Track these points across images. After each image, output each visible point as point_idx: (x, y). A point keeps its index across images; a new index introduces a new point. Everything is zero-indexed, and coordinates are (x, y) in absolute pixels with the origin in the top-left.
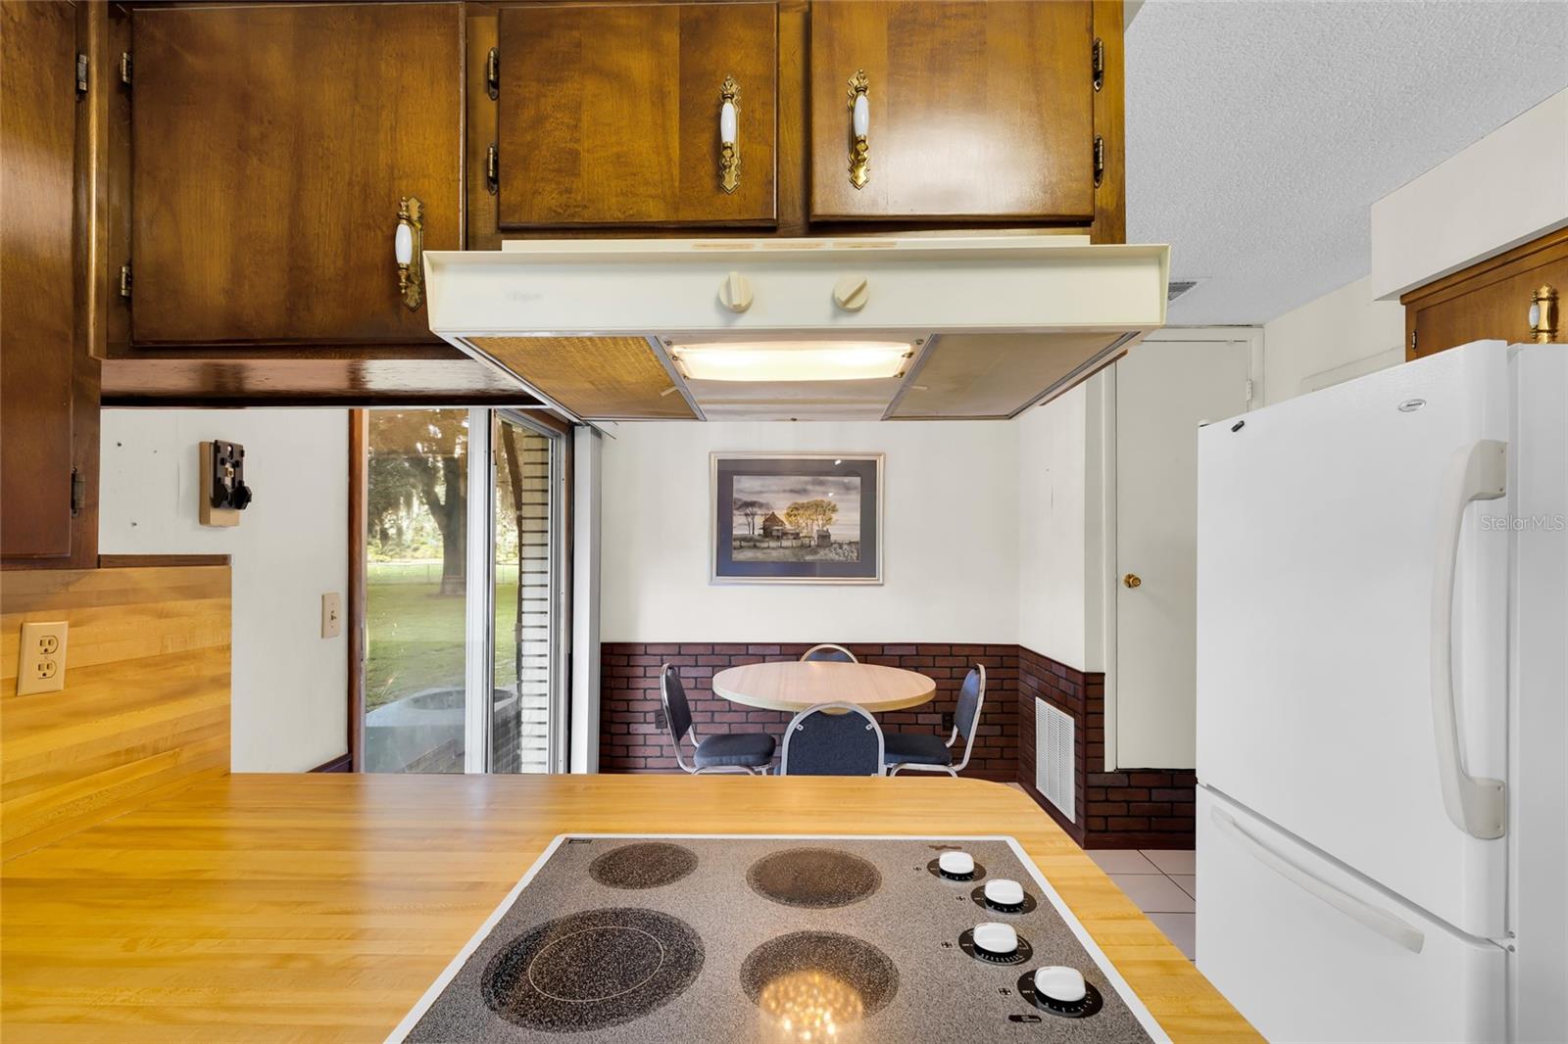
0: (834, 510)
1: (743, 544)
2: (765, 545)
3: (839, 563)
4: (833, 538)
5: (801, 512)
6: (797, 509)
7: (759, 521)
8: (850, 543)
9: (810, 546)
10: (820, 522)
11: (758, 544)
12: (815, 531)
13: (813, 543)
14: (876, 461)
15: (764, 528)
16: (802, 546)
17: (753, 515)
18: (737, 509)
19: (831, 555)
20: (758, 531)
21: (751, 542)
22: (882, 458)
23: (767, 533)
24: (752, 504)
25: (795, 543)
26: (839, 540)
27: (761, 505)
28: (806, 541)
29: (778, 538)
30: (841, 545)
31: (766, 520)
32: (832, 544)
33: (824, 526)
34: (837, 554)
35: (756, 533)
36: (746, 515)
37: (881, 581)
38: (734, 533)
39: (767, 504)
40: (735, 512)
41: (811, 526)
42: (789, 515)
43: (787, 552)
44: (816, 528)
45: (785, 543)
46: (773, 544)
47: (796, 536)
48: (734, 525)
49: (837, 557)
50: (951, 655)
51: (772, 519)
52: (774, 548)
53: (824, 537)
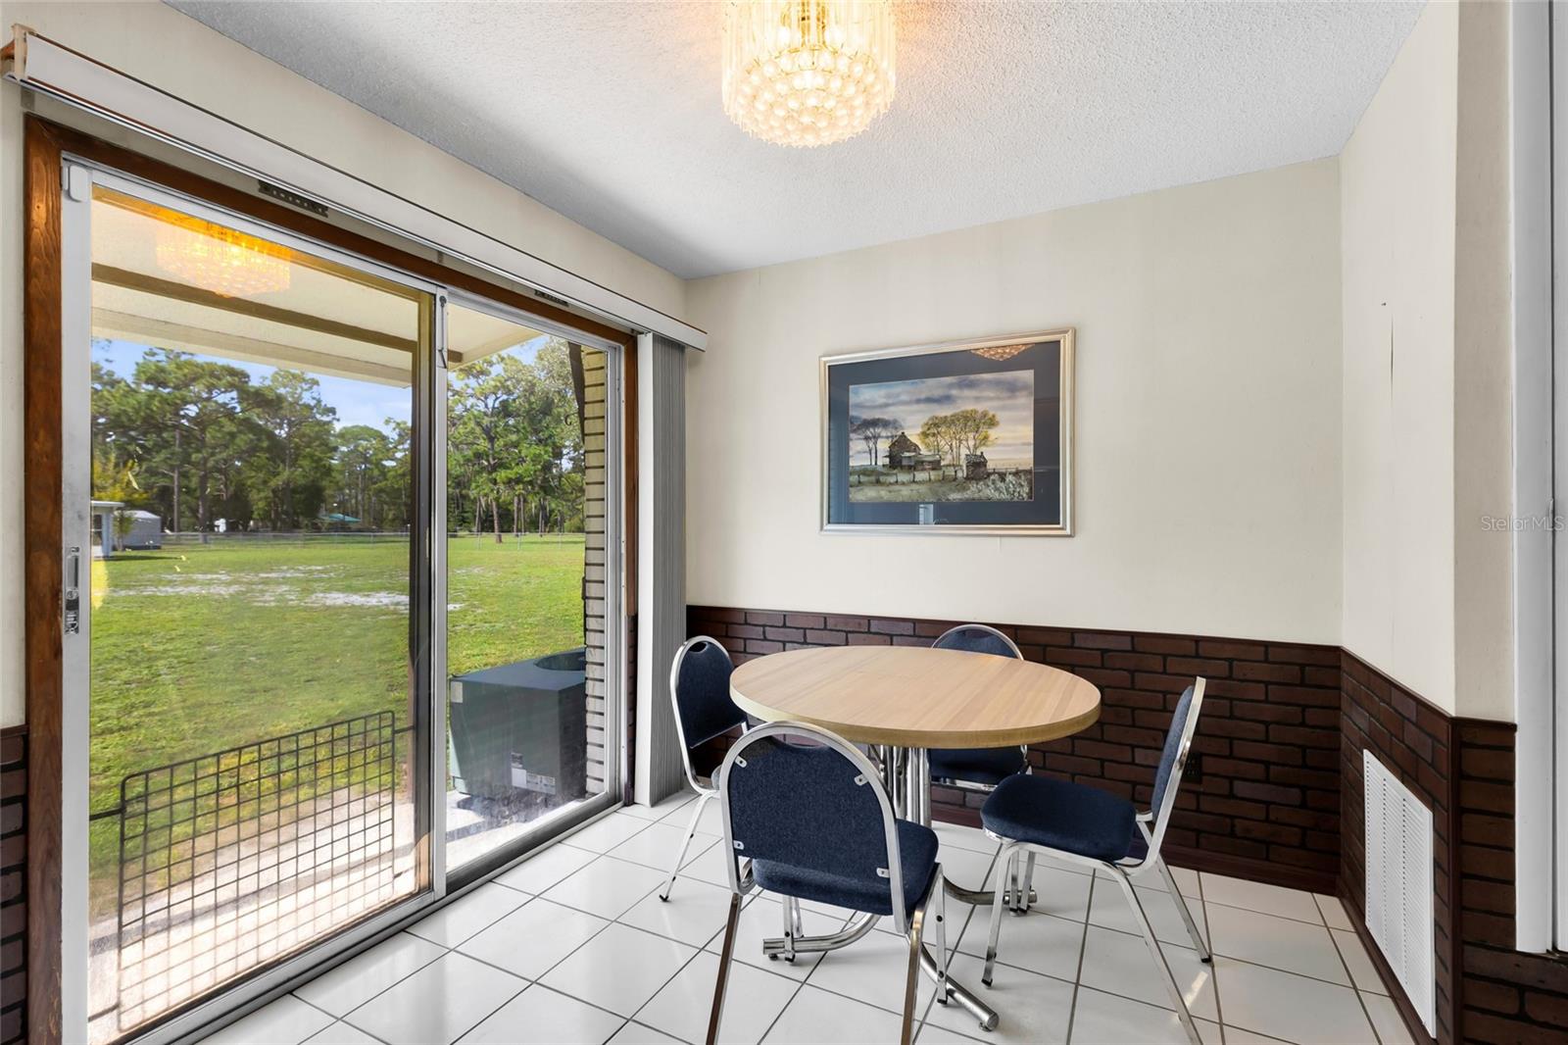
0: (992, 423)
1: (863, 479)
2: (892, 479)
3: (1000, 503)
4: (990, 466)
5: (943, 429)
6: (936, 425)
7: (883, 446)
8: (1017, 473)
9: (955, 479)
10: (971, 443)
11: (882, 479)
12: (963, 457)
13: (960, 474)
14: (1058, 342)
15: (890, 456)
16: (944, 479)
17: (876, 437)
18: (854, 431)
19: (988, 491)
20: (883, 461)
21: (874, 477)
22: (1069, 337)
23: (895, 462)
24: (875, 423)
25: (933, 475)
26: (1001, 467)
27: (885, 424)
28: (951, 472)
29: (912, 468)
30: (1002, 476)
31: (893, 445)
32: (989, 475)
33: (976, 447)
34: (996, 489)
35: (880, 463)
36: (867, 438)
37: (1068, 531)
38: (851, 464)
39: (895, 421)
40: (852, 436)
41: (956, 450)
42: (925, 435)
43: (923, 489)
44: (964, 452)
45: (921, 476)
46: (903, 477)
47: (936, 465)
48: (851, 453)
49: (996, 496)
50: (1197, 656)
51: (901, 444)
52: (903, 484)
53: (977, 467)
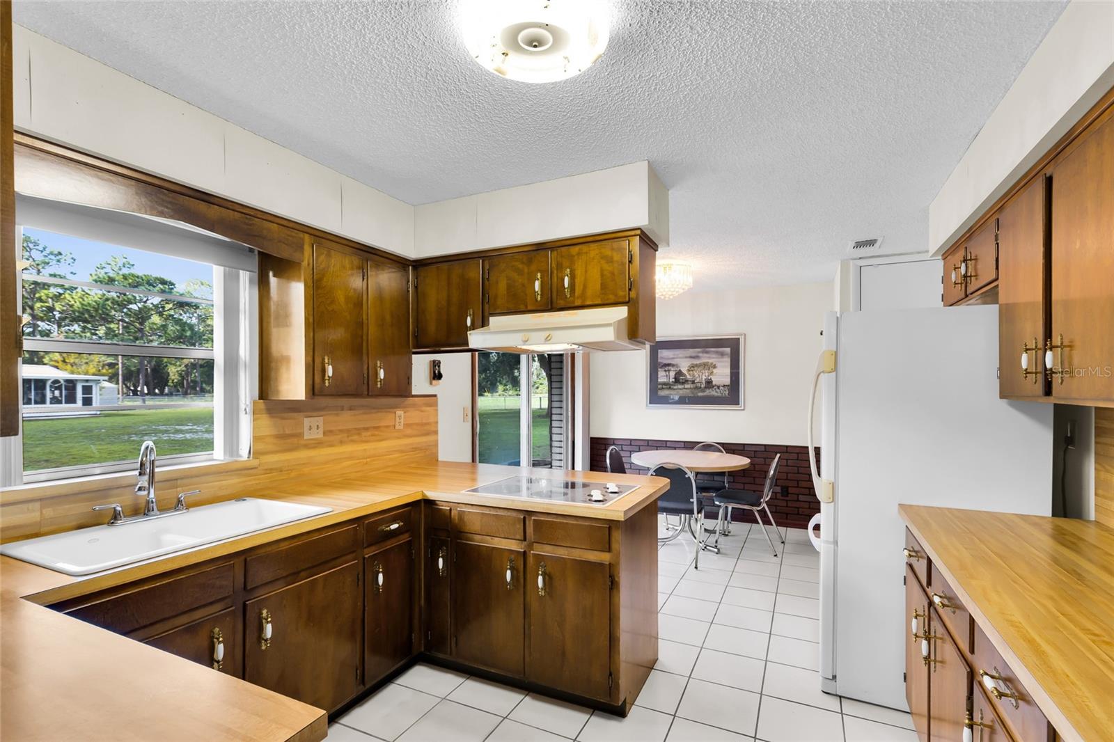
0: (715, 367)
1: (664, 386)
2: (675, 387)
3: (718, 397)
4: (714, 383)
5: (696, 368)
6: (693, 367)
7: (672, 374)
8: (724, 386)
9: (701, 388)
10: (707, 374)
11: (672, 387)
12: (703, 379)
13: (702, 386)
14: (739, 339)
15: (675, 378)
16: (696, 388)
17: (669, 371)
18: (661, 368)
19: (713, 393)
20: (672, 380)
21: (668, 386)
22: (743, 336)
23: (677, 380)
24: (669, 365)
25: (692, 386)
26: (718, 384)
27: (673, 365)
28: (699, 385)
29: (683, 383)
30: (718, 387)
31: (675, 375)
32: (713, 386)
33: (708, 376)
34: (716, 392)
35: (671, 381)
36: (665, 371)
37: (742, 408)
38: (659, 381)
39: (677, 365)
40: (659, 369)
41: (701, 377)
42: (689, 370)
43: (688, 391)
44: (704, 377)
45: (687, 386)
46: (680, 387)
47: (693, 382)
48: (659, 376)
49: (716, 394)
50: (787, 452)
51: (679, 373)
52: (680, 389)
53: (709, 383)
